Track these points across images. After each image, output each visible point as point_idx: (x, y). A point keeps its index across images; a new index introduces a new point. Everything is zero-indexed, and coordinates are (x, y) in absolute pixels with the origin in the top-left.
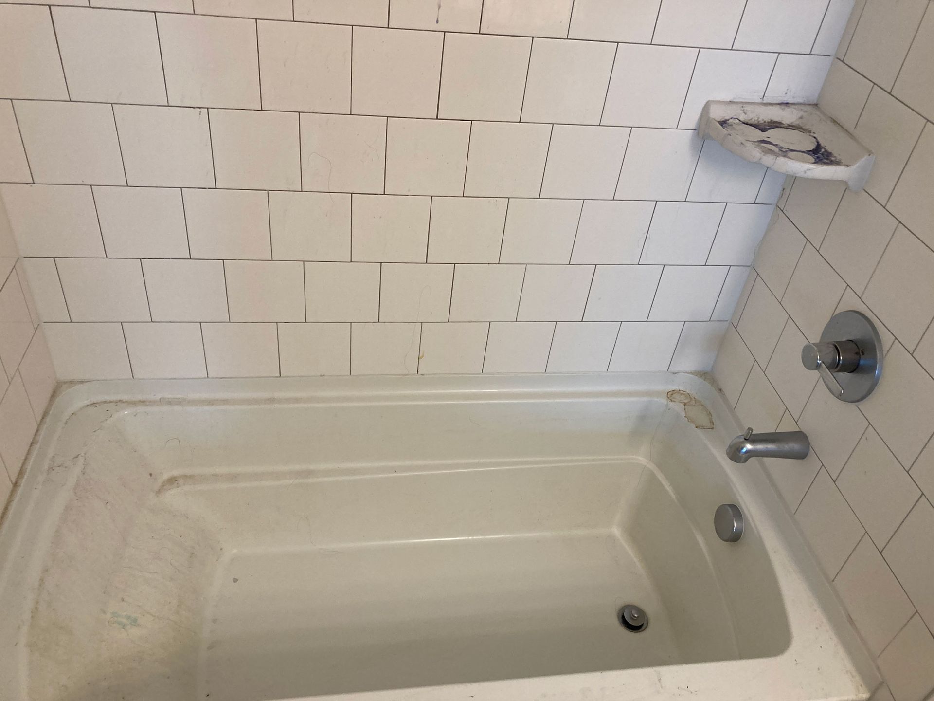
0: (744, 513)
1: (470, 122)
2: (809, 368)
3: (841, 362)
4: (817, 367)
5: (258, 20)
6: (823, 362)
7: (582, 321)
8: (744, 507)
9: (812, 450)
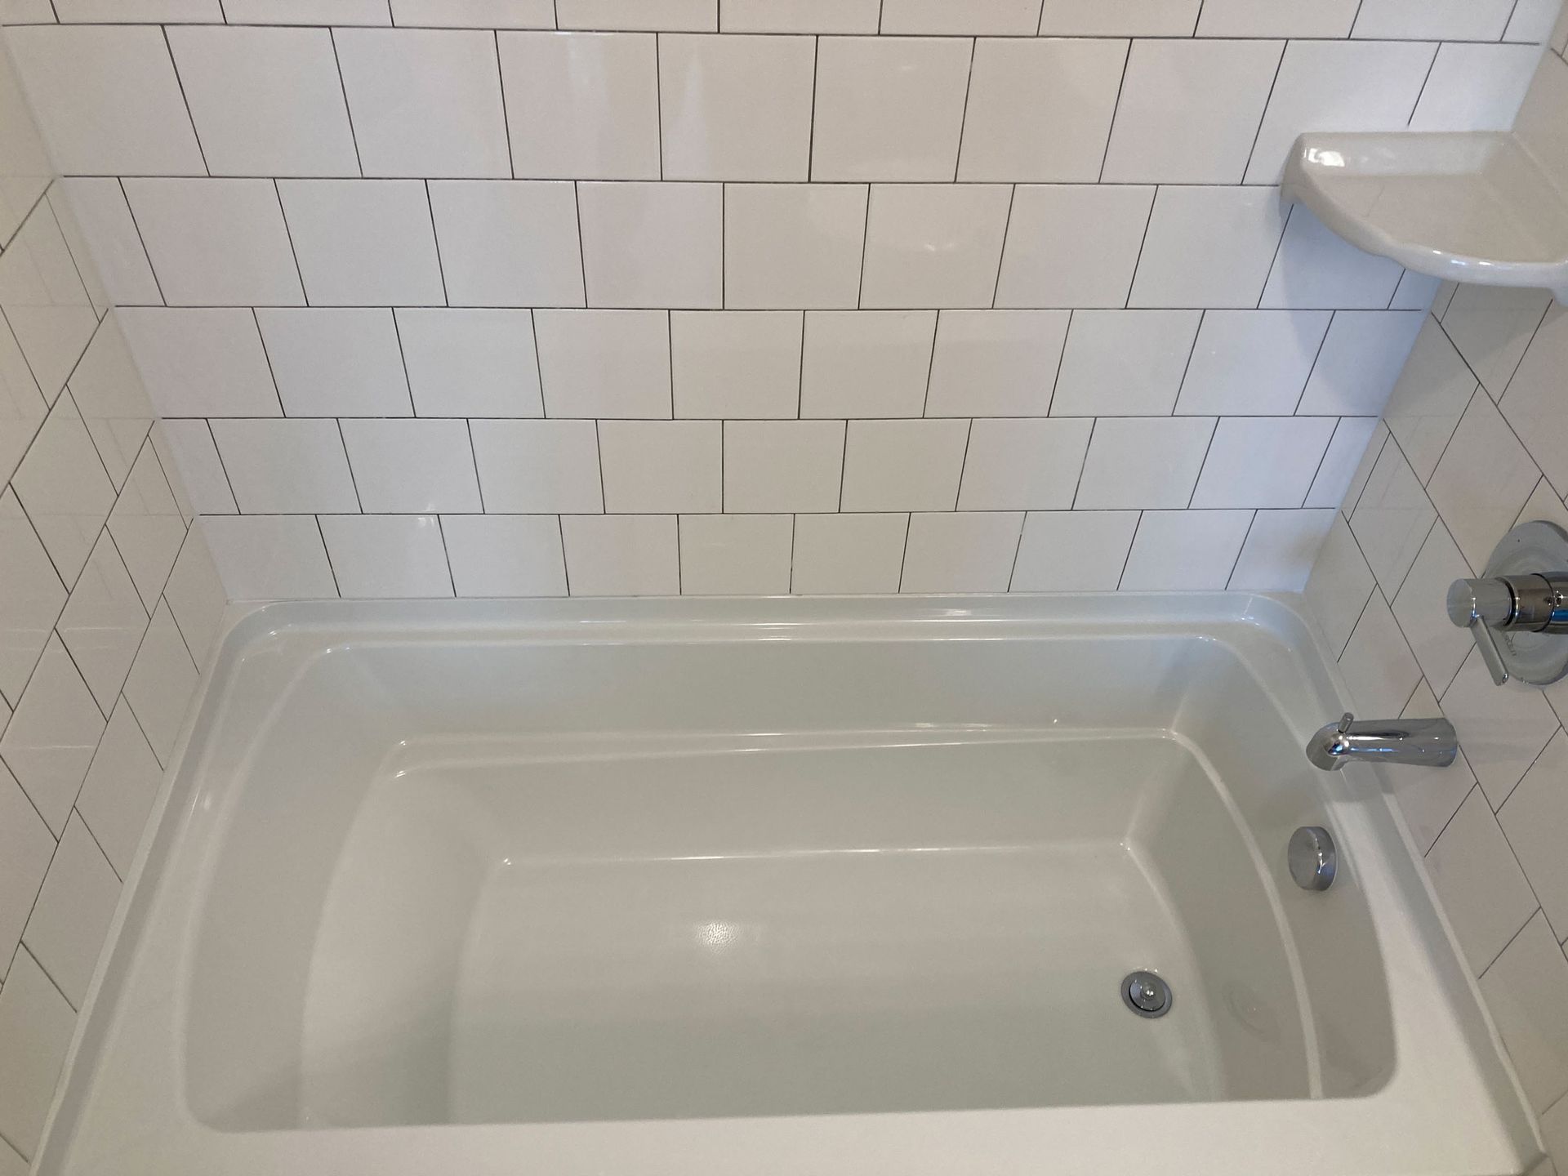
0: (1337, 842)
1: (868, 185)
2: (1458, 623)
3: (1516, 614)
4: (1471, 621)
5: (497, 32)
6: (1483, 617)
7: (1072, 510)
8: (1338, 834)
9: (1460, 751)
